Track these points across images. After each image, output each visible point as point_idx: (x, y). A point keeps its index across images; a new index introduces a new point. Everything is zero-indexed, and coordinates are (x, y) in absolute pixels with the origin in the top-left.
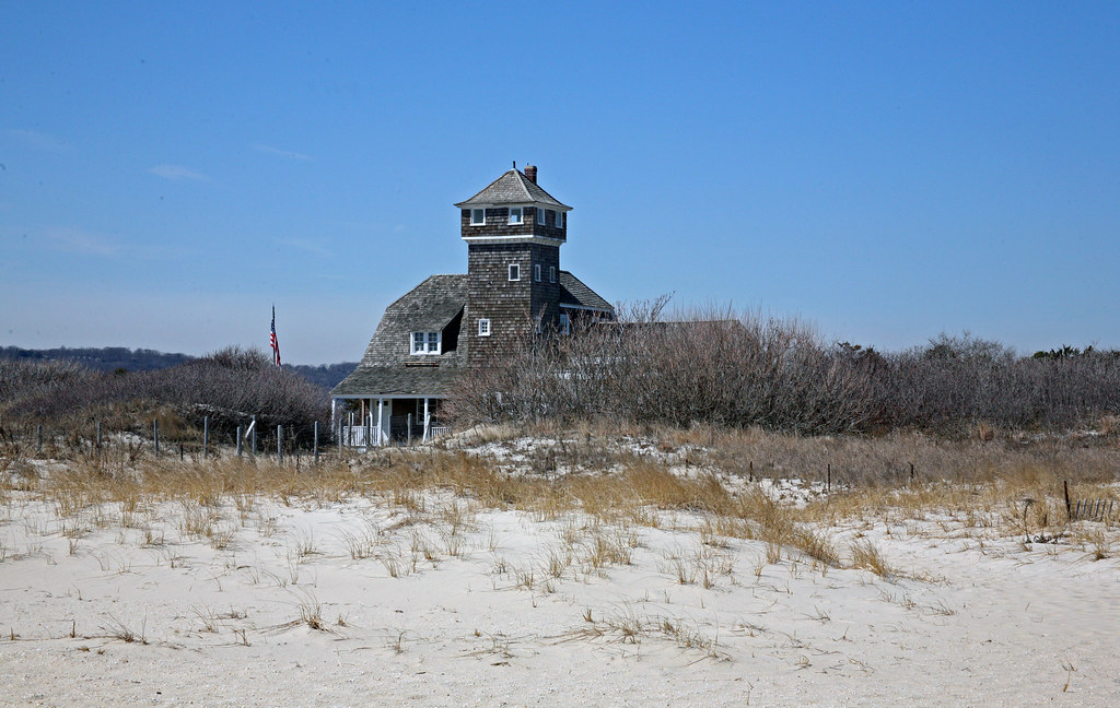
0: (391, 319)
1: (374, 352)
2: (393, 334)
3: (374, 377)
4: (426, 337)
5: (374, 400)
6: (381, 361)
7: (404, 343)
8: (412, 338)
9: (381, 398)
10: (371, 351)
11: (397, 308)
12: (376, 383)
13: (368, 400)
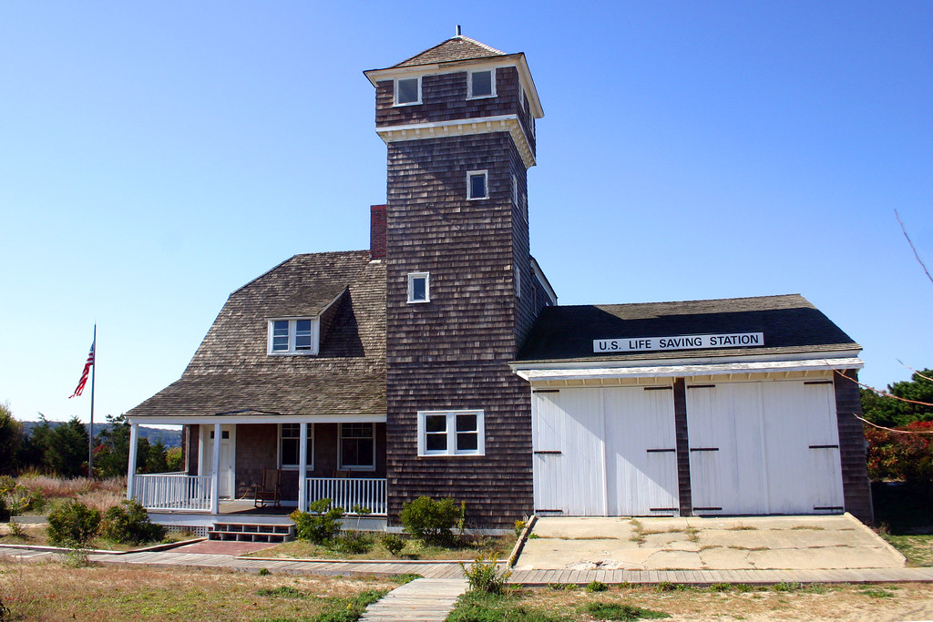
0: (235, 310)
1: (209, 354)
2: (239, 328)
3: (206, 390)
4: (292, 328)
5: (204, 426)
6: (220, 366)
7: (256, 339)
8: (271, 327)
9: (218, 423)
10: (204, 352)
11: (246, 294)
12: (209, 398)
13: (198, 426)
